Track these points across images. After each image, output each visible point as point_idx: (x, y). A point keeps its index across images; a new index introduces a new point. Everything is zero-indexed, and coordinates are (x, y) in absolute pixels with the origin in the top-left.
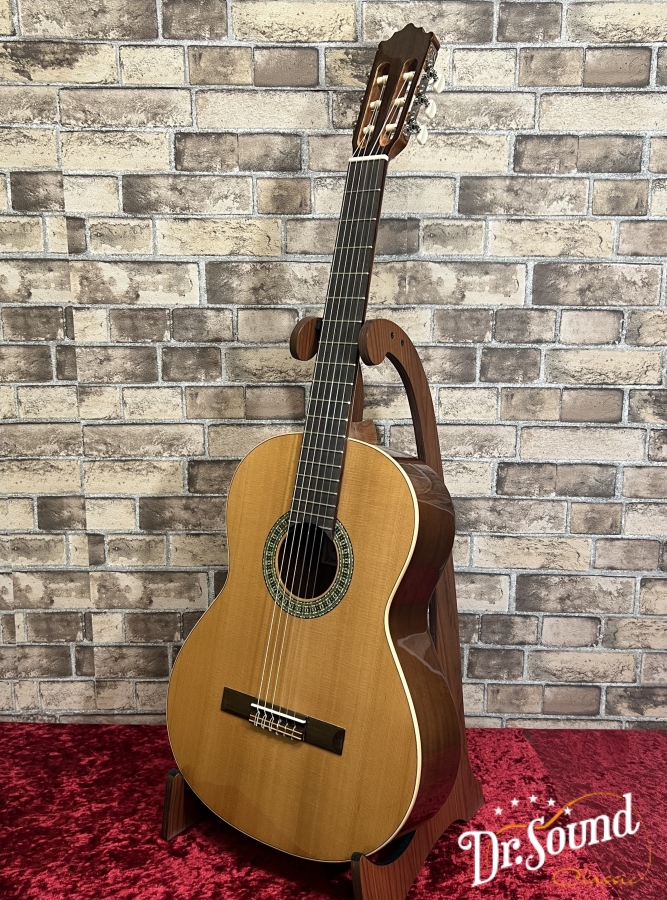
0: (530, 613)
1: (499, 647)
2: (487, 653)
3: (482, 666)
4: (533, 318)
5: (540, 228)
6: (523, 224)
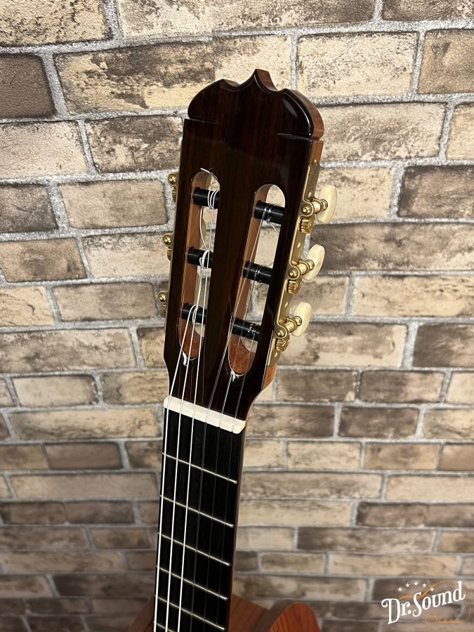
1: (353, 620)
4: (412, 380)
5: (432, 285)
6: (406, 281)
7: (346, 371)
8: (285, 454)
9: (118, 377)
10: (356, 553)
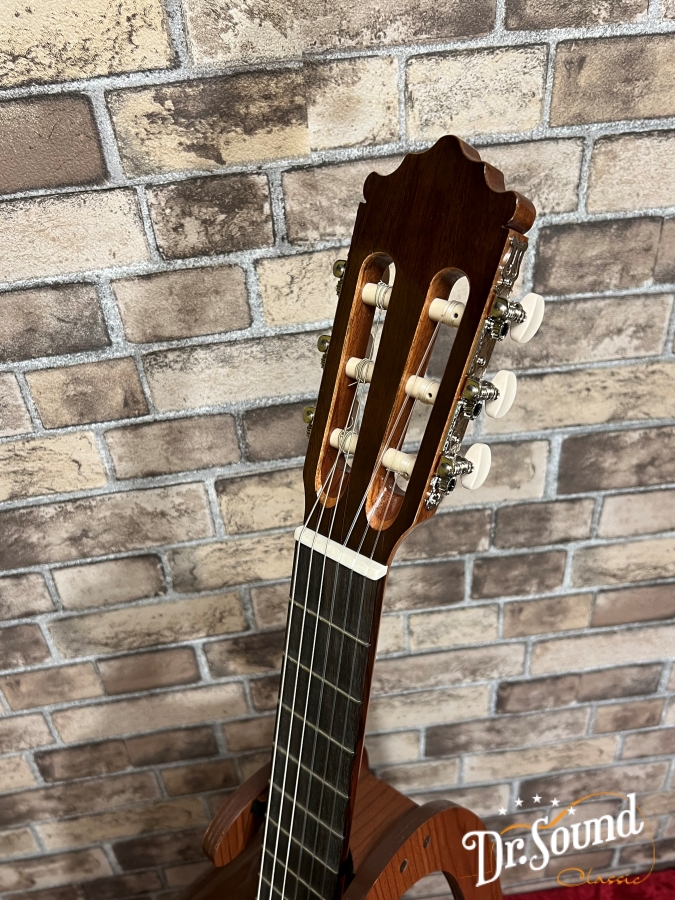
4: (557, 512)
5: (576, 383)
6: (547, 381)
7: (478, 510)
8: (406, 632)
9: (191, 553)
10: (497, 750)
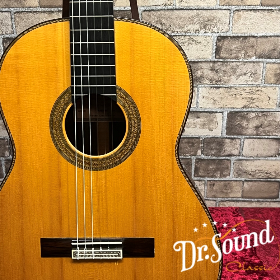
0: (235, 136)
1: (215, 158)
2: (207, 162)
3: (204, 170)
